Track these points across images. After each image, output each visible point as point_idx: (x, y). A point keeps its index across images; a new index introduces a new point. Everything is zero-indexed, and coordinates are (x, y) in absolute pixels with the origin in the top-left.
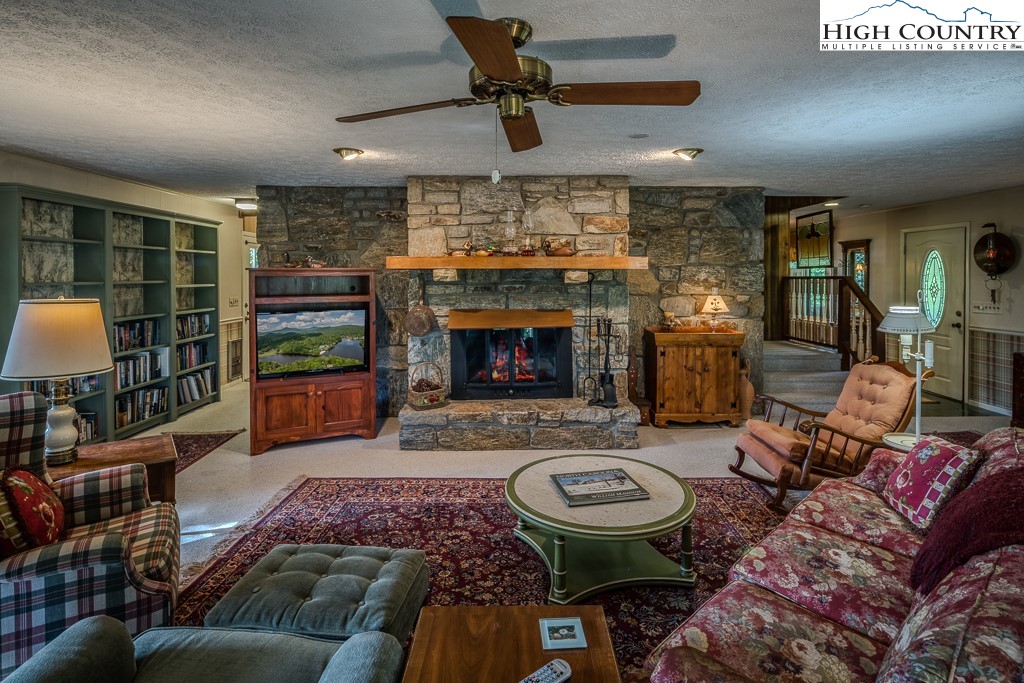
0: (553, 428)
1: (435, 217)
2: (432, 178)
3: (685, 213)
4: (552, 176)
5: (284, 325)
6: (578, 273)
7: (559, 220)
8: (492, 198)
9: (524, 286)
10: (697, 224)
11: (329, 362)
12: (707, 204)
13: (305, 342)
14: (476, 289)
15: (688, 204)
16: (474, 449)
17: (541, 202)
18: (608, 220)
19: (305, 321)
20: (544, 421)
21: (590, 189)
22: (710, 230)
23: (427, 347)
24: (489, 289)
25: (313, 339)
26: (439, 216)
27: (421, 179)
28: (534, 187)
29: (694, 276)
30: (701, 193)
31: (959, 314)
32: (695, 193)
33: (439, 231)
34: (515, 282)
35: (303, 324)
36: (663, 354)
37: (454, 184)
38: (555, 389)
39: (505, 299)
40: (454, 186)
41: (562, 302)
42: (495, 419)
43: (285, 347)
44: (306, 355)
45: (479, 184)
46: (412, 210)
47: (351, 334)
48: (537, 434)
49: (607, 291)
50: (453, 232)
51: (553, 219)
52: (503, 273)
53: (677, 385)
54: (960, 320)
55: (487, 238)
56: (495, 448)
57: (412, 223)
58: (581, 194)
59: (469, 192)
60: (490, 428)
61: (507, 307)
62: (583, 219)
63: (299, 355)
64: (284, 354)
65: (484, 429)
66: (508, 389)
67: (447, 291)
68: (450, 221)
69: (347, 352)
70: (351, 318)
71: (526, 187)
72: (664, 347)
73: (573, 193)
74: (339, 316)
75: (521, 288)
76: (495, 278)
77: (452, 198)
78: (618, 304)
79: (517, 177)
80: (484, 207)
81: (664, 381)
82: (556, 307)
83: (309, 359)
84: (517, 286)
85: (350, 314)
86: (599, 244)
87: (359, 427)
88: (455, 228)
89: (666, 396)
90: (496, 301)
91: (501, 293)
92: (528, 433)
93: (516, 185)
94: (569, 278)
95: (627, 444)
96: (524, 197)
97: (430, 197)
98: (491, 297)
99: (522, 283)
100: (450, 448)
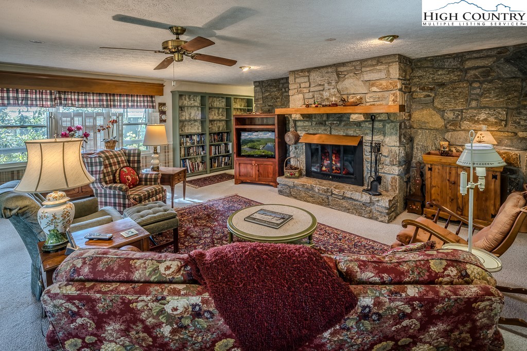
0: (340, 199)
1: (299, 90)
2: (297, 71)
3: (466, 71)
4: (352, 62)
5: (249, 136)
6: (357, 115)
7: (355, 85)
8: (323, 77)
9: (338, 122)
10: (477, 77)
11: (263, 152)
12: (488, 62)
13: (255, 143)
14: (316, 124)
15: (469, 64)
16: (305, 201)
17: (346, 76)
18: (384, 83)
19: (256, 135)
20: (335, 194)
21: (373, 65)
22: (491, 82)
23: (297, 150)
24: (322, 124)
25: (258, 142)
26: (301, 89)
27: (293, 72)
29: (475, 116)
30: (481, 54)
32: (475, 55)
33: (301, 96)
34: (334, 120)
35: (255, 137)
36: (430, 169)
37: (306, 73)
38: (353, 180)
39: (329, 129)
40: (307, 74)
41: (358, 132)
42: (312, 189)
43: (250, 145)
44: (256, 149)
45: (317, 71)
46: (291, 87)
47: (270, 142)
48: (331, 200)
49: (384, 126)
50: (307, 96)
51: (353, 86)
52: (328, 115)
53: (442, 191)
56: (313, 203)
57: (291, 93)
58: (368, 69)
59: (313, 75)
60: (311, 192)
61: (331, 133)
62: (370, 83)
63: (253, 148)
64: (249, 148)
65: (308, 192)
66: (329, 175)
67: (305, 125)
68: (306, 91)
69: (269, 149)
70: (270, 135)
71: (340, 69)
72: (431, 165)
73: (363, 69)
74: (266, 134)
75: (337, 123)
76: (325, 118)
77: (306, 79)
78: (391, 134)
79: (334, 65)
80: (319, 83)
81: (432, 187)
82: (355, 134)
83: (257, 150)
84: (335, 122)
85: (270, 134)
86: (379, 98)
87: (271, 182)
88: (307, 94)
89: (433, 198)
90: (325, 130)
91: (328, 126)
92: (328, 199)
93: (334, 69)
94: (352, 118)
95: (380, 219)
96: (338, 75)
97: (297, 80)
98: (323, 128)
99: (338, 121)
100: (295, 198)
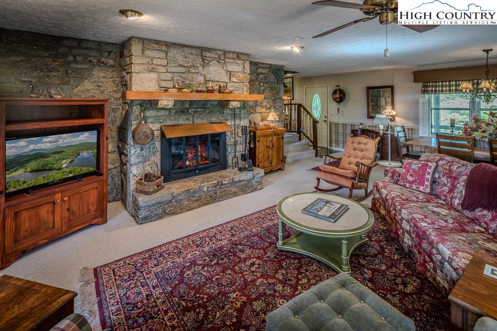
0: (228, 187)
1: (151, 66)
2: (150, 40)
3: (258, 74)
4: (217, 50)
6: (236, 103)
7: (220, 74)
8: (186, 58)
10: (262, 80)
11: (70, 172)
12: (265, 71)
13: (50, 159)
14: (176, 112)
15: (260, 71)
16: (188, 210)
17: (211, 63)
18: (241, 75)
20: (225, 184)
21: (233, 59)
22: (267, 83)
23: (143, 151)
24: (183, 112)
25: (57, 156)
26: (153, 66)
27: (142, 40)
28: (208, 54)
29: (262, 103)
30: (264, 66)
31: (326, 117)
32: (262, 66)
33: (153, 75)
34: (198, 108)
36: (258, 141)
37: (164, 47)
38: (219, 166)
39: (192, 118)
40: (164, 48)
41: (221, 118)
42: (200, 189)
43: (32, 165)
44: (51, 170)
45: (179, 48)
46: (134, 60)
47: (87, 149)
48: (220, 193)
49: (240, 111)
50: (163, 76)
51: (216, 73)
52: (192, 103)
53: (263, 155)
54: (326, 119)
55: (183, 81)
56: (199, 206)
57: (135, 68)
58: (230, 61)
59: (174, 53)
60: (197, 195)
61: (193, 123)
62: (230, 74)
63: (44, 170)
64: (31, 171)
65: (193, 197)
66: (195, 170)
67: (159, 114)
68: (161, 69)
71: (204, 54)
72: (259, 138)
73: (227, 60)
75: (201, 111)
76: (187, 106)
77: (163, 55)
78: (245, 118)
79: (199, 48)
80: (181, 63)
81: (259, 153)
82: (218, 121)
83: (53, 173)
84: (199, 110)
86: (237, 88)
88: (164, 74)
89: (260, 161)
90: (188, 119)
91: (190, 114)
92: (216, 193)
93: (199, 52)
94: (232, 105)
95: (259, 188)
96: (203, 60)
97: (147, 53)
98: (185, 117)
99: (201, 108)
100: (173, 213)
